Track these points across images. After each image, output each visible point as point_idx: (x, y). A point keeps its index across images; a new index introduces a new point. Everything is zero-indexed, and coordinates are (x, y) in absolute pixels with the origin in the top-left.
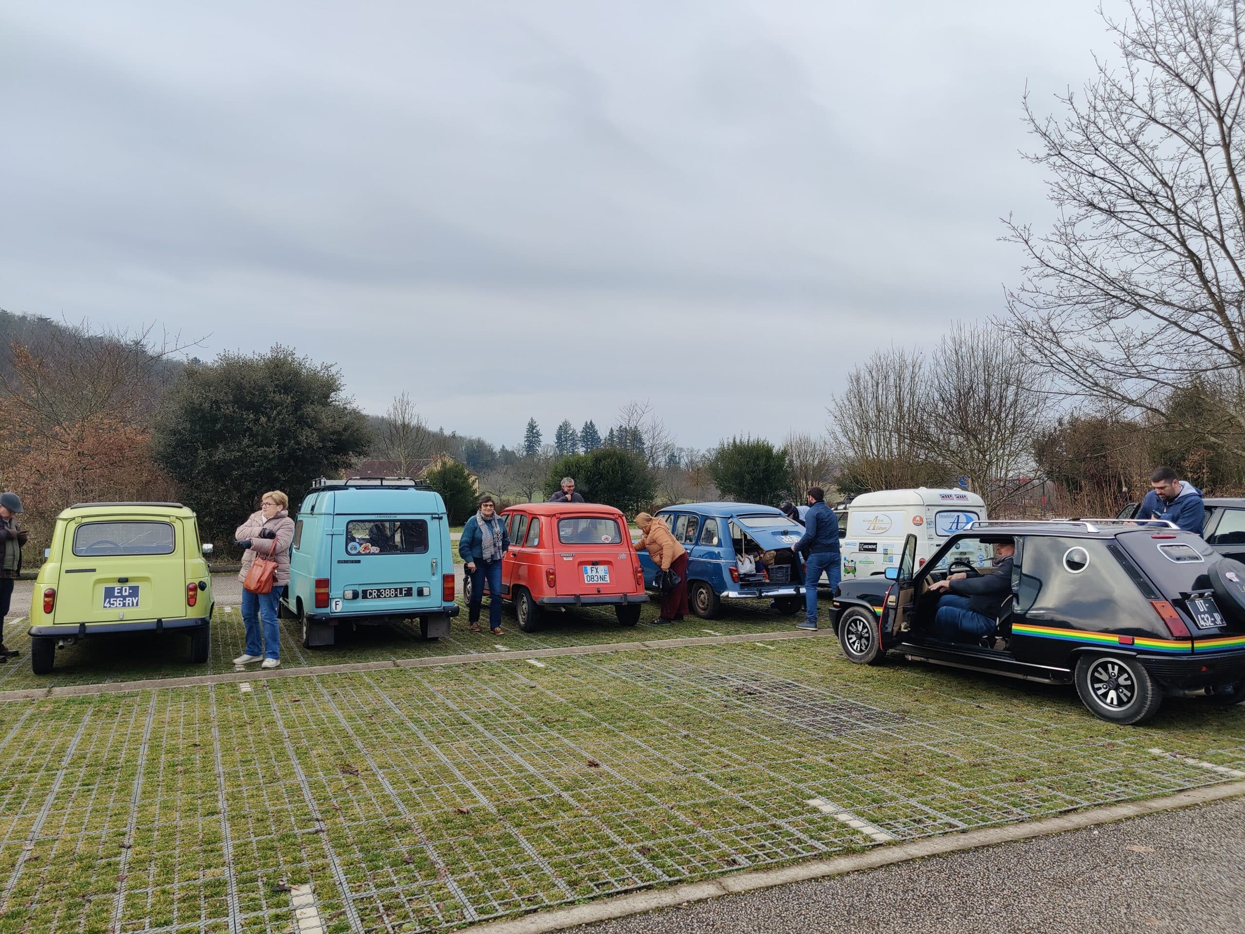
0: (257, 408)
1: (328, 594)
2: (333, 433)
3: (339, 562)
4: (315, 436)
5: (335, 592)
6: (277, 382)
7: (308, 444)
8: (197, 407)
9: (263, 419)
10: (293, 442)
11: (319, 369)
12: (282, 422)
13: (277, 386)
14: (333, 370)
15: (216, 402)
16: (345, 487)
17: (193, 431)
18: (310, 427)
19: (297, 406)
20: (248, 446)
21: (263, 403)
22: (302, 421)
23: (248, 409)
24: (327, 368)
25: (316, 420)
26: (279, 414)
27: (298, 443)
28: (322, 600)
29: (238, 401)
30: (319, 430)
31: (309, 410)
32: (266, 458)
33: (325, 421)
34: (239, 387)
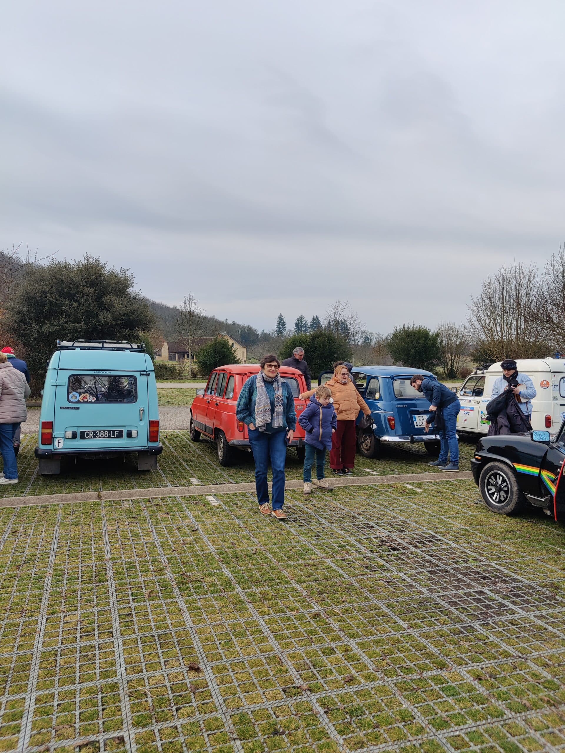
0: (71, 297)
2: (124, 315)
4: (109, 316)
7: (105, 322)
8: (33, 295)
9: (75, 304)
10: (95, 320)
12: (89, 306)
13: (86, 282)
14: (128, 273)
15: (45, 292)
17: (30, 312)
18: (107, 310)
19: (99, 297)
21: (75, 293)
22: (102, 307)
23: (65, 297)
24: (124, 272)
25: (111, 305)
26: (86, 300)
27: (99, 321)
30: (113, 313)
31: (107, 299)
32: (76, 330)
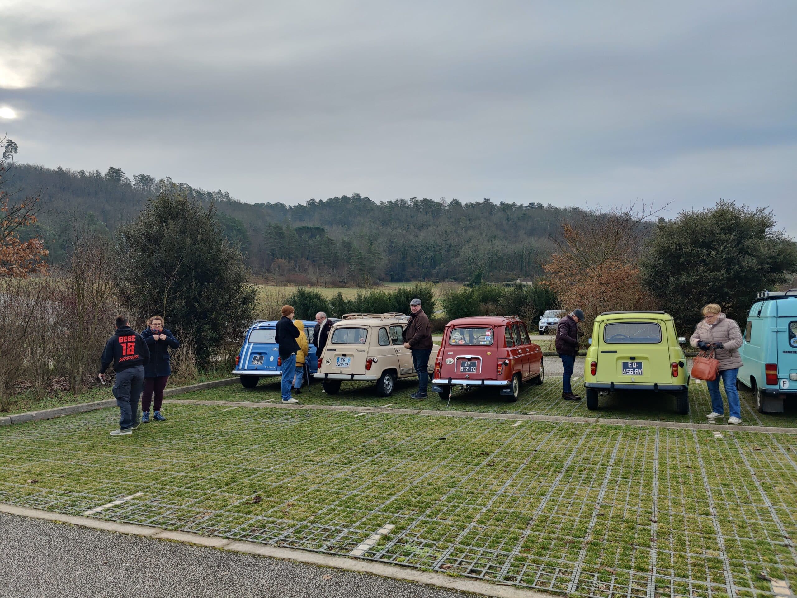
0: (708, 246)
1: (776, 375)
3: (784, 352)
4: (754, 261)
5: (782, 374)
6: (722, 226)
7: (749, 267)
8: (667, 249)
9: (713, 253)
10: (737, 267)
11: (754, 213)
12: (728, 253)
13: (722, 229)
14: (766, 212)
15: (679, 244)
16: (786, 297)
17: (665, 265)
18: (750, 255)
19: (739, 242)
20: (704, 272)
21: (713, 241)
22: (743, 251)
23: (701, 247)
24: (761, 211)
25: (755, 249)
26: (725, 248)
27: (741, 267)
28: (773, 379)
29: (695, 243)
30: (758, 257)
31: (748, 243)
32: (717, 279)
33: (762, 249)
34: (695, 232)
